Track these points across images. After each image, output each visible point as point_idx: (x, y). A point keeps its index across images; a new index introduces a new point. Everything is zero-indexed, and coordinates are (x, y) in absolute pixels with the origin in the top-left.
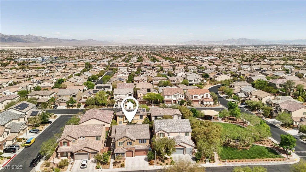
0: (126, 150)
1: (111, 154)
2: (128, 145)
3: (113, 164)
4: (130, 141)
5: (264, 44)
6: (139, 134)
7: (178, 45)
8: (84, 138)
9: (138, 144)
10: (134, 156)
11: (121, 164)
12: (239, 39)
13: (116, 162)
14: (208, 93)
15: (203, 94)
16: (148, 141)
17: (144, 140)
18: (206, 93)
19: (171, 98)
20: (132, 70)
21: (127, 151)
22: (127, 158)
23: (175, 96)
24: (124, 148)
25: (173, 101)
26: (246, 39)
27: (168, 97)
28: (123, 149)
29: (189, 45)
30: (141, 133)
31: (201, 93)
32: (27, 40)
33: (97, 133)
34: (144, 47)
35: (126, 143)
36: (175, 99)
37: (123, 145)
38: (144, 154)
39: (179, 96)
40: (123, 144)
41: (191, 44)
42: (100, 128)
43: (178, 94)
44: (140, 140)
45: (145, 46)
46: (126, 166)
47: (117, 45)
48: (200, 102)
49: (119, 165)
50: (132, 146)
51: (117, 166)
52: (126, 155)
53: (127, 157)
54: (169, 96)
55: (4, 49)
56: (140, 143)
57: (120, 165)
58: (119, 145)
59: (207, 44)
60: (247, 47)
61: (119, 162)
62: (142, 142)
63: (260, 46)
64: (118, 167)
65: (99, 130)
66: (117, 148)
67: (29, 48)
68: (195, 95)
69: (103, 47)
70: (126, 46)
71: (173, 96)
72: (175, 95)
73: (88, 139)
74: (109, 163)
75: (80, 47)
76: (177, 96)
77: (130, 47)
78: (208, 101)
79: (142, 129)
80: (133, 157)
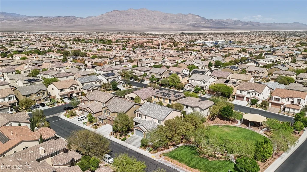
14: (300, 99)
15: (293, 98)
18: (298, 98)
19: (244, 94)
20: (281, 61)
23: (249, 93)
25: (247, 98)
27: (240, 92)
31: (291, 96)
32: (225, 24)
36: (249, 96)
39: (254, 94)
43: (254, 91)
48: (282, 107)
54: (242, 91)
68: (276, 97)
71: (246, 92)
72: (249, 91)
75: (278, 32)
76: (252, 93)
78: (292, 108)
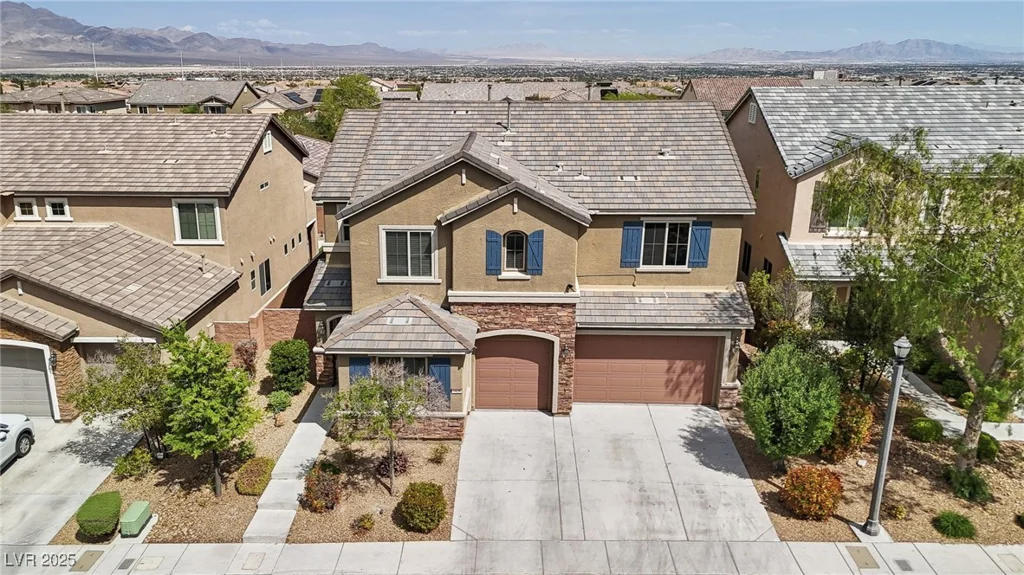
0: (468, 329)
1: (312, 380)
2: (493, 269)
3: (300, 487)
4: (527, 223)
5: (998, 60)
6: (623, 170)
7: (675, 64)
8: (58, 209)
9: (608, 277)
10: (566, 399)
11: (400, 483)
12: (902, 44)
13: (347, 462)
16: (726, 244)
17: (679, 231)
21: (483, 348)
22: (481, 424)
24: (447, 306)
26: (928, 44)
28: (444, 315)
29: (716, 65)
30: (640, 167)
33: (190, 170)
34: (553, 70)
35: (470, 242)
37: (436, 276)
38: (674, 392)
40: (438, 257)
41: (722, 62)
42: (229, 141)
44: (629, 221)
45: (559, 65)
46: (462, 513)
47: (462, 63)
49: (377, 502)
50: (548, 286)
51: (348, 509)
52: (465, 376)
53: (480, 404)
55: (85, 73)
56: (628, 260)
57: (392, 504)
58: (396, 264)
59: (781, 63)
60: (934, 70)
61: (384, 468)
62: (652, 258)
63: (982, 67)
64: (361, 528)
65: (217, 150)
66: (364, 304)
67: (165, 72)
69: (412, 70)
70: (492, 68)
73: (99, 225)
74: (262, 471)
77: (506, 69)
79: (641, 131)
80: (546, 408)
